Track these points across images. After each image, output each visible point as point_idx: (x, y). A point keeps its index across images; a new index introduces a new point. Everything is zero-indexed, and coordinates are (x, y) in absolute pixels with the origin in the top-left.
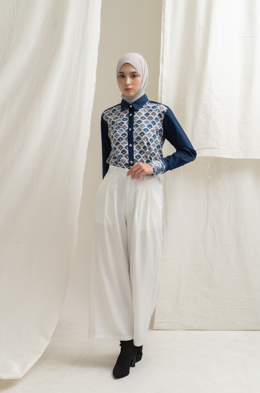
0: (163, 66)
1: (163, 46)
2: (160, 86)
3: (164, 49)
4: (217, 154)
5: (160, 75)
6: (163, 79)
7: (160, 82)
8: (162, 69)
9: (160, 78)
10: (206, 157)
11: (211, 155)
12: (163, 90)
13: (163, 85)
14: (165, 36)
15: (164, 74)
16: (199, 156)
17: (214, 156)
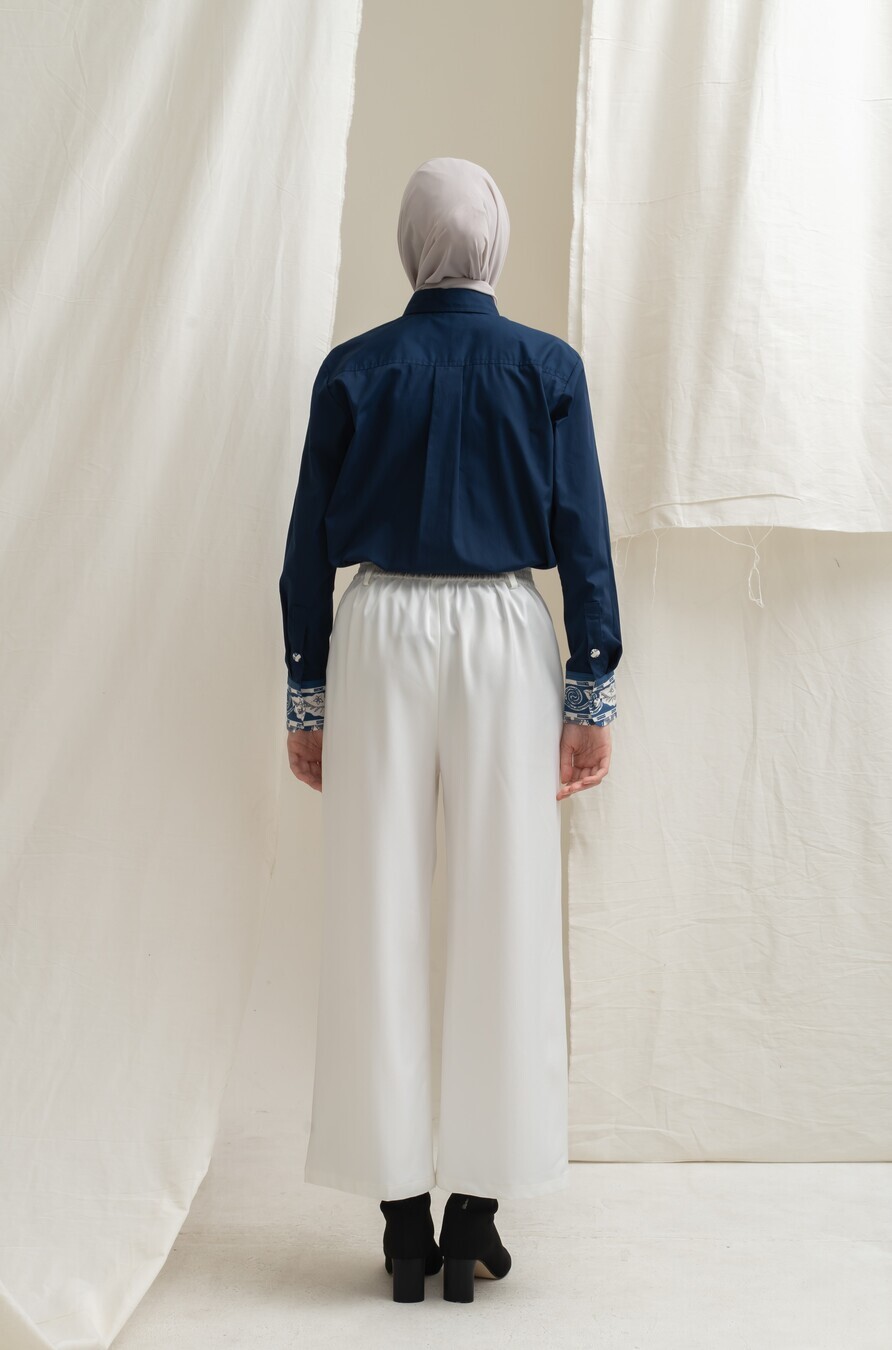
0: (584, 199)
1: (585, 128)
2: (573, 271)
3: (589, 137)
4: (785, 516)
5: (575, 232)
6: (586, 247)
7: (573, 259)
8: (582, 211)
9: (574, 243)
10: (744, 527)
11: (766, 521)
12: (586, 286)
13: (586, 268)
14: (590, 103)
15: (587, 227)
16: (720, 524)
17: (776, 524)
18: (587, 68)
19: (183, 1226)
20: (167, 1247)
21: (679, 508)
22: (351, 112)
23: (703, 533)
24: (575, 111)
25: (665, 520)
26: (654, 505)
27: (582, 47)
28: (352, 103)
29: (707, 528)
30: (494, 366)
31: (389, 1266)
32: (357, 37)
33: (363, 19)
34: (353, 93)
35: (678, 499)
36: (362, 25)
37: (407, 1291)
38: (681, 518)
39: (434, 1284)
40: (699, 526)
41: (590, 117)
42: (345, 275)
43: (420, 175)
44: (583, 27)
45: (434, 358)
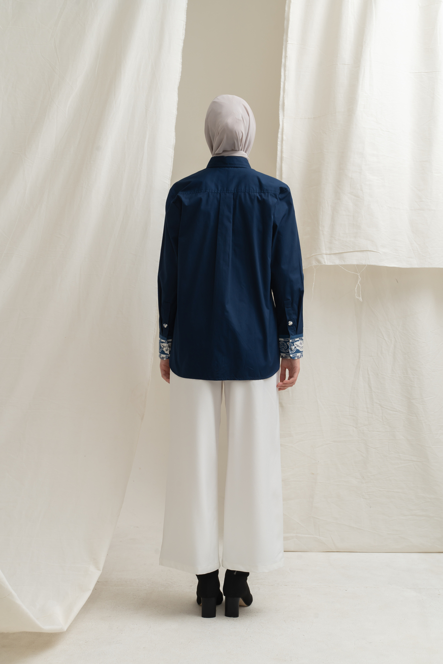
0: (284, 116)
1: (285, 84)
2: (279, 148)
3: (286, 88)
4: (373, 260)
5: (280, 130)
7: (279, 143)
8: (283, 121)
9: (280, 135)
10: (354, 265)
11: (364, 262)
12: (284, 155)
13: (284, 147)
14: (287, 72)
15: (285, 129)
16: (343, 263)
17: (369, 264)
18: (286, 57)
19: (99, 578)
20: (92, 587)
21: (325, 256)
22: (180, 75)
23: (336, 267)
24: (281, 76)
25: (319, 261)
26: (313, 255)
27: (284, 47)
28: (181, 71)
29: (337, 265)
30: (247, 194)
31: (199, 601)
32: (183, 41)
33: (186, 33)
34: (181, 66)
35: (324, 252)
36: (185, 36)
37: (208, 612)
38: (326, 260)
39: (220, 609)
40: (334, 264)
41: (287, 79)
42: (178, 149)
43: (214, 103)
44: (285, 38)
45: (220, 189)
